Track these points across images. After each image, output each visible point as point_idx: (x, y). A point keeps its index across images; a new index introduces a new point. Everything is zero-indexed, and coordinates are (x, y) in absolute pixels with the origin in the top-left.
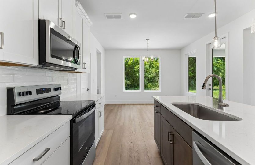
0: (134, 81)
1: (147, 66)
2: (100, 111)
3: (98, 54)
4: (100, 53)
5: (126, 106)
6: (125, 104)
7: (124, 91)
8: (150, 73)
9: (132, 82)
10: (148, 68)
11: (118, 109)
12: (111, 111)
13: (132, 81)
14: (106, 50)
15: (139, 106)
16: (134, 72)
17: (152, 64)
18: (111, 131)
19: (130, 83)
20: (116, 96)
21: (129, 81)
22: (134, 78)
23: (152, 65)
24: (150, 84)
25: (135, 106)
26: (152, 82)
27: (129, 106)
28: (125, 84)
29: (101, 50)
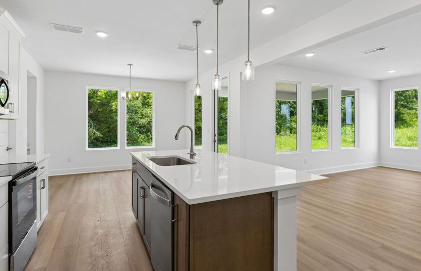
0: (109, 132)
1: (138, 103)
2: (43, 180)
3: (31, 79)
4: (35, 78)
5: (91, 177)
6: (88, 174)
7: (87, 149)
8: (142, 115)
9: (106, 132)
10: (140, 105)
11: (74, 182)
12: (60, 186)
13: (107, 130)
14: (47, 72)
15: (115, 175)
16: (109, 114)
17: (149, 98)
18: (62, 215)
19: (101, 136)
20: (70, 159)
21: (98, 130)
22: (110, 125)
23: (147, 101)
24: (142, 136)
25: (110, 174)
26: (147, 132)
27: (96, 175)
28: (90, 138)
29: (36, 72)
